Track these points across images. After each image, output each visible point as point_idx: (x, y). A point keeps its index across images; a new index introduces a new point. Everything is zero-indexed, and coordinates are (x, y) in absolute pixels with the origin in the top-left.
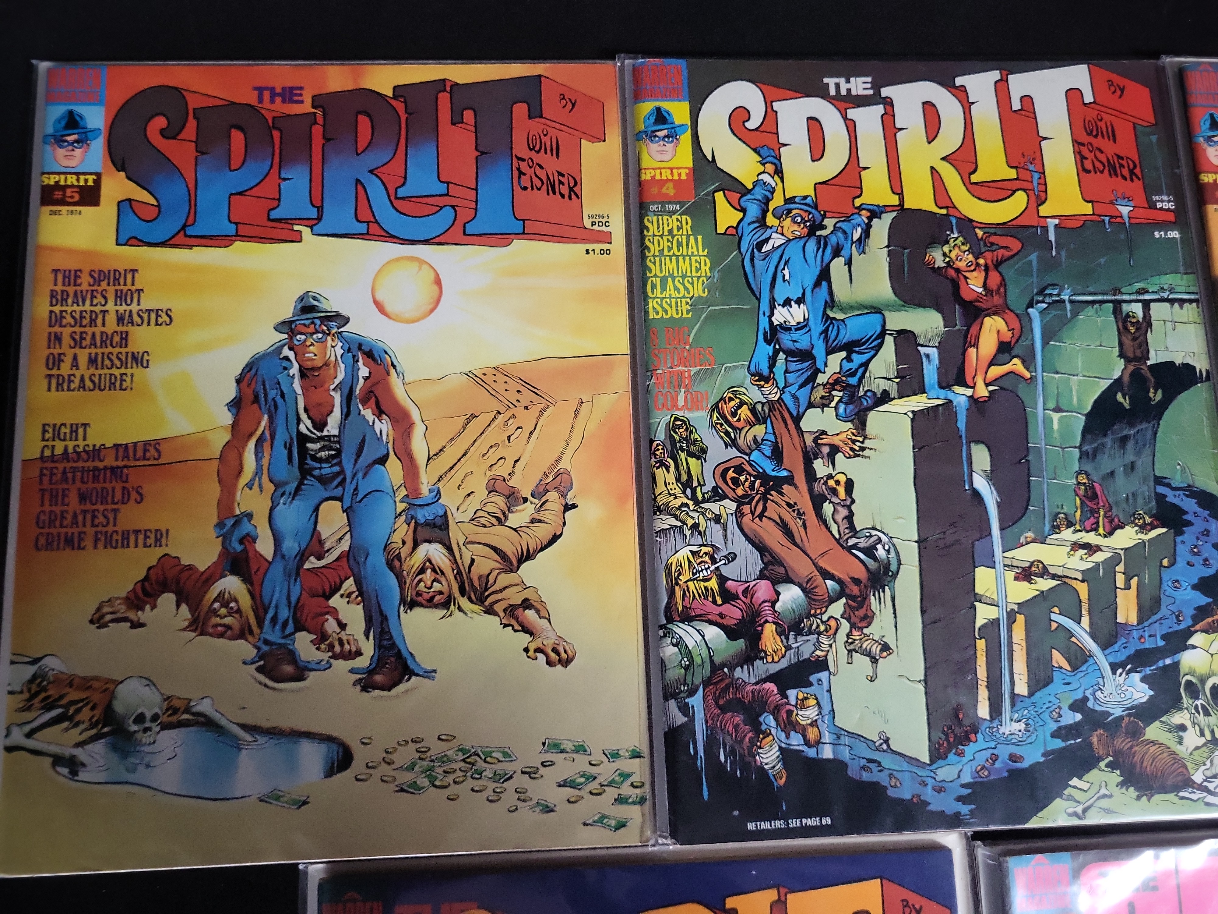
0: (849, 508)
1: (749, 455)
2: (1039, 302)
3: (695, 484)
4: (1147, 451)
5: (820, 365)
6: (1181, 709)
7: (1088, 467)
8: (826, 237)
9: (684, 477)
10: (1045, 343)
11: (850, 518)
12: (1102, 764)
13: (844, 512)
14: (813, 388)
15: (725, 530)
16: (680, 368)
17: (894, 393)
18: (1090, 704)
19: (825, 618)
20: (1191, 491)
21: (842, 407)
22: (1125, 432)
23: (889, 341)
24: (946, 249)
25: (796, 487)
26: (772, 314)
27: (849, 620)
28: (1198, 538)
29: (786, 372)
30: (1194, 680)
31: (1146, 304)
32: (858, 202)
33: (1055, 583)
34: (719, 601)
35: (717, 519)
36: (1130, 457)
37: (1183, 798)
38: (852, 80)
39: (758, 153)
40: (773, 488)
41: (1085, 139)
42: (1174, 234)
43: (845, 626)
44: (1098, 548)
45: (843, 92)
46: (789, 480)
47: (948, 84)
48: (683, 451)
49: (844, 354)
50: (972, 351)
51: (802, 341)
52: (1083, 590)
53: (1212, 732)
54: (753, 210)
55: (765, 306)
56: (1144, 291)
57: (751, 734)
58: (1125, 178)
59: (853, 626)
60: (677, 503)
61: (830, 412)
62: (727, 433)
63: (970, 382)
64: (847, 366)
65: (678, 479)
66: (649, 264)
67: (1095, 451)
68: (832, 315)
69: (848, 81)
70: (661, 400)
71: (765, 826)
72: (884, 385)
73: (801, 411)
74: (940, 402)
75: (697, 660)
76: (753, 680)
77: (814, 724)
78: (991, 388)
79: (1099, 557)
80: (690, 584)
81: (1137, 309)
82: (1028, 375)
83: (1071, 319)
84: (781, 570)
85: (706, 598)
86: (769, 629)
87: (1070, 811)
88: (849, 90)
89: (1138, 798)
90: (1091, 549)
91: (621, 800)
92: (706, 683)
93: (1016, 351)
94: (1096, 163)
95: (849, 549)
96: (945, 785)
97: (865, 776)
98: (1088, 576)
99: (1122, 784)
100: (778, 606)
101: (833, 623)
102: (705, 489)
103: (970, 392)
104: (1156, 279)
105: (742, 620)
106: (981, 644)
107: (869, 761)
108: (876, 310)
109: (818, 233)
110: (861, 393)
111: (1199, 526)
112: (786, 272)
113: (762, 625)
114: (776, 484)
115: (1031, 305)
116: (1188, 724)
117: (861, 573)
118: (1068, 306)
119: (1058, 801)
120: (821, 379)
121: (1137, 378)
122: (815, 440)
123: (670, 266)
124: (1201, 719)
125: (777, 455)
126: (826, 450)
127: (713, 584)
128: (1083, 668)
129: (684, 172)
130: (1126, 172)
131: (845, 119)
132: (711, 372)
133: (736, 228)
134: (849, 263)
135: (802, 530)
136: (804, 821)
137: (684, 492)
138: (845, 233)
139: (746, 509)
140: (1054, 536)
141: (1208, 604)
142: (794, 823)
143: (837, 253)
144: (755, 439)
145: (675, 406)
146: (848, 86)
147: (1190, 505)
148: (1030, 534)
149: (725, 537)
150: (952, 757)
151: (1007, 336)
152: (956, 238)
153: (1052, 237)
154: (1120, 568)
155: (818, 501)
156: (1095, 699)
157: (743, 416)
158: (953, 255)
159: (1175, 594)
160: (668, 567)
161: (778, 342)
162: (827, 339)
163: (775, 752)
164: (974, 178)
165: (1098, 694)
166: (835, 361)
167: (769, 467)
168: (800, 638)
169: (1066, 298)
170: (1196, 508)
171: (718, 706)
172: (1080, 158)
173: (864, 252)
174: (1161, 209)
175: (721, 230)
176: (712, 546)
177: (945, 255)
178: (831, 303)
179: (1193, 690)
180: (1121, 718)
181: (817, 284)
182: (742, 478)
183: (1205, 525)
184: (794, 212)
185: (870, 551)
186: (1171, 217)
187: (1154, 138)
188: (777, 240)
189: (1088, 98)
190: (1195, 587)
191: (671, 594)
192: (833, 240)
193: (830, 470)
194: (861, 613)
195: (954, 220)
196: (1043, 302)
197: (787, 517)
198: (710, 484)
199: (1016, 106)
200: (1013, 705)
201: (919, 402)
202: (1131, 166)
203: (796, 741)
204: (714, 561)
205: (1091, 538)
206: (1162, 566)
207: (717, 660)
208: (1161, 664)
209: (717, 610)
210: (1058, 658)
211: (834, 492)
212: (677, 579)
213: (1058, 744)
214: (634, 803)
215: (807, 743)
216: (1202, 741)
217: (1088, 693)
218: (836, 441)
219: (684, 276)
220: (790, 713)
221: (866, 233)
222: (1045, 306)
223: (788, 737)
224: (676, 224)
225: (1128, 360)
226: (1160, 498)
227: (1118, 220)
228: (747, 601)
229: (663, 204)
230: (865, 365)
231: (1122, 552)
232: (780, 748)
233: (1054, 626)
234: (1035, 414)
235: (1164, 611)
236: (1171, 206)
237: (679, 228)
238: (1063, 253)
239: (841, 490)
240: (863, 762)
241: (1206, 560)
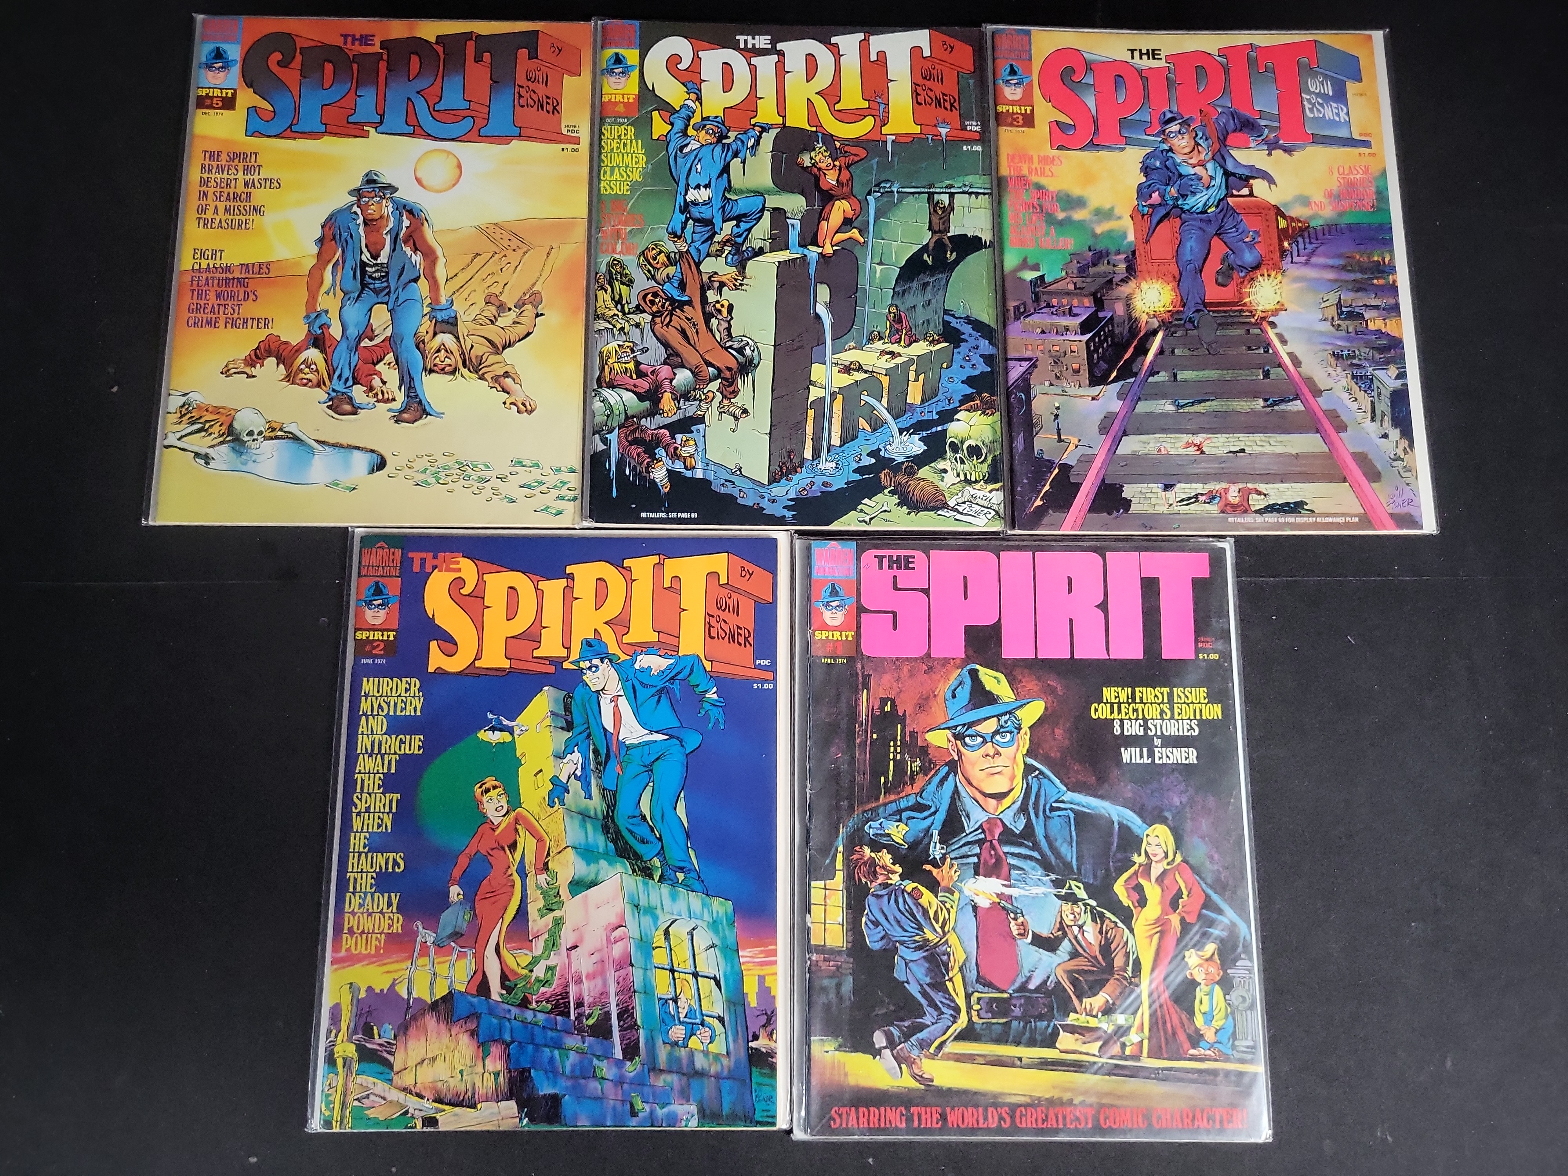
0: (729, 322)
1: (663, 286)
2: (875, 192)
3: (624, 302)
4: (941, 293)
5: (717, 229)
6: (944, 459)
7: (898, 302)
8: (729, 145)
9: (617, 297)
10: (876, 219)
11: (729, 329)
12: (886, 491)
13: (726, 325)
14: (711, 244)
15: (642, 333)
16: (620, 227)
17: (767, 249)
18: (882, 453)
19: (705, 391)
20: (969, 320)
21: (730, 257)
22: (927, 280)
23: (767, 214)
24: (813, 154)
25: (693, 307)
26: (686, 194)
27: (722, 393)
28: (970, 351)
29: (693, 232)
30: (956, 441)
31: (952, 195)
32: (753, 121)
33: (866, 376)
34: (634, 376)
35: (637, 325)
36: (928, 296)
37: (939, 515)
38: (757, 37)
39: (685, 86)
40: (677, 307)
41: (920, 81)
42: (979, 148)
43: (719, 397)
44: (899, 355)
45: (750, 46)
46: (689, 303)
47: (826, 42)
48: (617, 280)
49: (735, 222)
50: (824, 224)
51: (706, 213)
52: (885, 381)
53: (965, 475)
54: (679, 125)
55: (682, 188)
56: (952, 186)
57: (648, 460)
58: (946, 109)
59: (724, 397)
60: (611, 313)
61: (721, 260)
62: (649, 271)
63: (821, 244)
64: (736, 230)
65: (613, 299)
66: (603, 157)
67: (904, 292)
68: (728, 196)
69: (753, 38)
70: (604, 247)
71: (652, 515)
72: (761, 244)
73: (701, 259)
74: (798, 256)
75: (616, 412)
76: (653, 427)
77: (691, 456)
78: (835, 248)
79: (899, 360)
80: (616, 365)
81: (945, 199)
82: (862, 240)
83: (898, 203)
84: (679, 360)
85: (626, 374)
86: (667, 396)
87: (861, 519)
88: (754, 45)
89: (909, 513)
90: (893, 355)
91: (560, 498)
92: (621, 427)
93: (855, 224)
94: (927, 98)
95: (726, 349)
96: (777, 499)
97: (723, 490)
98: (888, 372)
99: (899, 504)
100: (674, 382)
101: (710, 394)
102: (630, 306)
103: (820, 250)
104: (961, 179)
105: (649, 390)
106: (811, 413)
107: (726, 481)
108: (760, 194)
109: (724, 141)
110: (744, 248)
111: (972, 342)
112: (699, 167)
113: (662, 394)
114: (681, 305)
115: (869, 194)
116: (949, 469)
117: (734, 365)
118: (896, 195)
119: (853, 512)
120: (717, 238)
121: (940, 244)
122: (710, 278)
123: (618, 159)
124: (959, 466)
125: (682, 286)
126: (716, 285)
127: (631, 366)
128: (880, 430)
129: (631, 97)
130: (947, 105)
131: (750, 64)
132: (640, 231)
133: (666, 136)
134: (744, 162)
135: (695, 335)
136: (679, 514)
137: (616, 307)
138: (742, 142)
139: (658, 320)
140: (869, 346)
141: (972, 393)
142: (672, 515)
143: (736, 155)
144: (668, 276)
145: (614, 251)
146: (754, 42)
147: (967, 329)
148: (852, 344)
149: (642, 337)
150: (783, 481)
151: (850, 214)
152: (821, 148)
153: (889, 148)
154: (913, 368)
155: (708, 317)
156: (886, 450)
157: (661, 261)
158: (817, 159)
159: (949, 386)
160: (601, 353)
161: (689, 212)
162: (723, 212)
163: (664, 472)
164: (837, 107)
165: (888, 447)
166: (728, 227)
167: (676, 294)
168: (687, 403)
169: (895, 190)
170: (971, 331)
171: (627, 441)
172: (916, 94)
173: (755, 155)
174: (971, 130)
175: (655, 137)
176: (633, 342)
177: (811, 158)
178: (729, 188)
179: (955, 448)
180: (903, 463)
181: (720, 175)
182: (657, 300)
183: (976, 342)
184: (708, 127)
185: (740, 351)
186: (977, 136)
187: (971, 82)
188: (694, 145)
189: (927, 53)
190: (963, 382)
191: (602, 370)
192: (734, 146)
193: (718, 297)
194: (731, 389)
195: (820, 135)
196: (878, 192)
197: (685, 326)
198: (634, 303)
199: (873, 58)
200: (828, 452)
201: (784, 256)
202: (952, 101)
203: (678, 466)
204: (633, 351)
205: (895, 348)
206: (942, 367)
207: (630, 413)
208: (934, 430)
209: (632, 382)
210: (863, 423)
211: (720, 312)
212: (606, 361)
213: (857, 477)
214: (569, 500)
215: (686, 468)
216: (958, 479)
217: (881, 447)
218: (724, 279)
219: (627, 167)
220: (676, 449)
221: (758, 142)
222: (879, 194)
223: (673, 463)
224: (624, 132)
225: (934, 232)
226: (946, 324)
227: (939, 137)
228: (654, 378)
229: (616, 118)
230: (749, 230)
231: (915, 358)
232: (668, 470)
233: (863, 403)
234: (865, 267)
235: (940, 396)
236: (978, 128)
237: (625, 135)
238: (896, 160)
239: (725, 311)
240: (723, 482)
241: (973, 365)
